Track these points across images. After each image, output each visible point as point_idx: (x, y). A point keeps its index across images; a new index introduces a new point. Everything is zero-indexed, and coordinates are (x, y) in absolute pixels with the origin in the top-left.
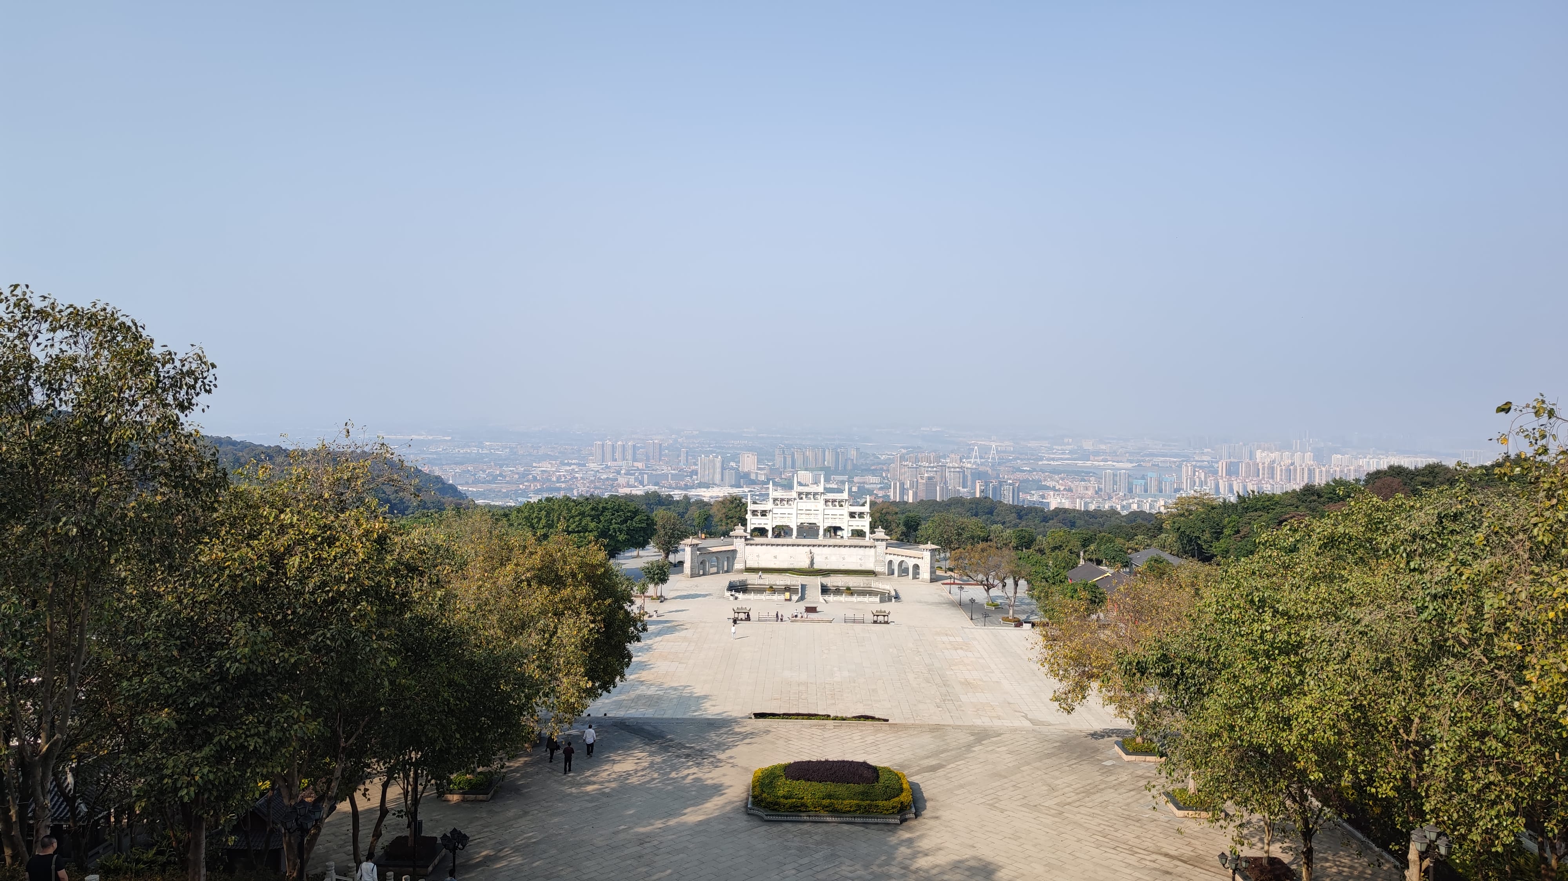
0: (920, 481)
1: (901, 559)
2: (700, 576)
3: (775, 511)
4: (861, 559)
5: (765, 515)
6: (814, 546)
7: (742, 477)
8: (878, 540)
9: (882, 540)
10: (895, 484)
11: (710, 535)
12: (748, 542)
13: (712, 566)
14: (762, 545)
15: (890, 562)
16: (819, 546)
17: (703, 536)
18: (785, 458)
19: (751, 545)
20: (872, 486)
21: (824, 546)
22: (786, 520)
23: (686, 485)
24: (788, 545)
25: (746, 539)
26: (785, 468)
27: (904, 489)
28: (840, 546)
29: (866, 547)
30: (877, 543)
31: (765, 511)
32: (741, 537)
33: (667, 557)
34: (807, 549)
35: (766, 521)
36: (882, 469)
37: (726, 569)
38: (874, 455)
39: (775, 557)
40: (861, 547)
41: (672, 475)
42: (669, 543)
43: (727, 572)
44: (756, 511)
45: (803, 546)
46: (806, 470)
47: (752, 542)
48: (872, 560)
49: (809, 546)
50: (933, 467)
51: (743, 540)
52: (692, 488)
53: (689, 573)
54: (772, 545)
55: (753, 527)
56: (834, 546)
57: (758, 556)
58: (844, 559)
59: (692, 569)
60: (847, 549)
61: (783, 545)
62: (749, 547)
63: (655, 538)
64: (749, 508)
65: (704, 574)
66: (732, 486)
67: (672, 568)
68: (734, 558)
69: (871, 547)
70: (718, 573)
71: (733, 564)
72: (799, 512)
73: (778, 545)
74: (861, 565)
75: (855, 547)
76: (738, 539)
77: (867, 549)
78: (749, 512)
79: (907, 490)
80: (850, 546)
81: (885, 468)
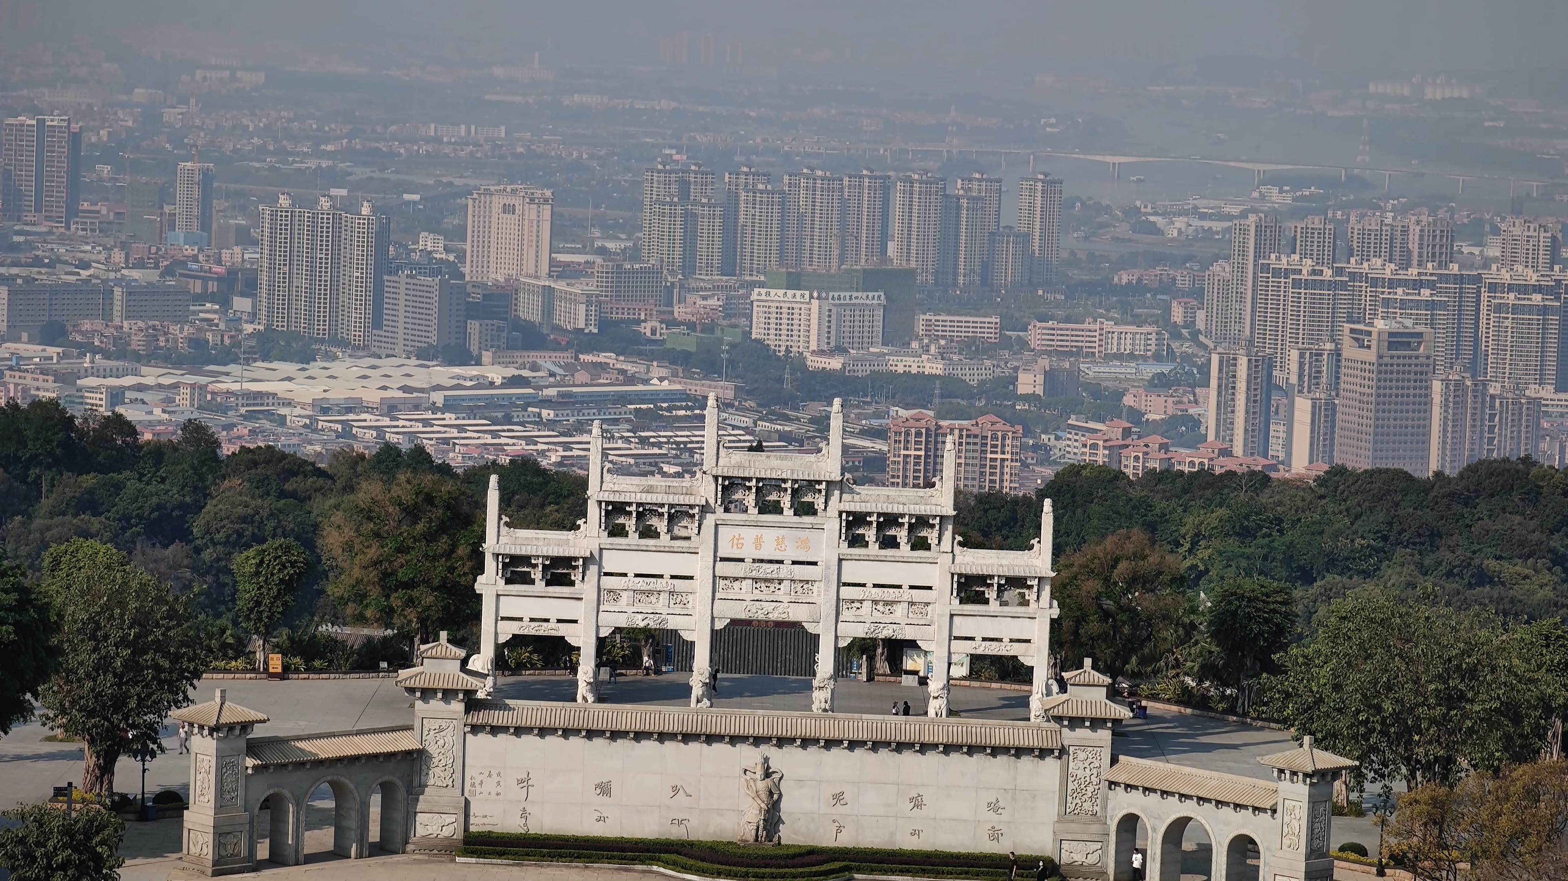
0: (1350, 350)
1: (1175, 809)
2: (257, 866)
3: (611, 561)
4: (994, 807)
5: (565, 581)
6: (782, 742)
7: (474, 311)
8: (1075, 722)
9: (1097, 723)
10: (1228, 364)
11: (308, 659)
12: (480, 717)
13: (317, 820)
14: (543, 732)
15: (1130, 823)
16: (806, 742)
17: (276, 663)
18: (690, 218)
19: (495, 730)
20: (1116, 369)
21: (830, 744)
22: (661, 604)
23: (197, 343)
24: (663, 737)
25: (472, 703)
26: (689, 268)
27: (1270, 386)
28: (900, 747)
29: (1020, 752)
30: (1069, 736)
31: (568, 562)
32: (448, 694)
33: (106, 769)
34: (750, 755)
35: (567, 609)
36: (1169, 288)
37: (374, 834)
38: (1132, 212)
39: (604, 789)
40: (996, 751)
41: (132, 291)
42: (119, 703)
43: (382, 849)
44: (525, 560)
45: (734, 740)
46: (794, 282)
47: (497, 717)
48: (1049, 809)
49: (758, 741)
50: (1418, 285)
51: (457, 707)
52: (227, 356)
53: (208, 853)
54: (591, 734)
55: (508, 631)
56: (876, 746)
57: (524, 782)
58: (917, 802)
59: (221, 834)
60: (933, 758)
61: (639, 736)
62: (483, 739)
63: (55, 682)
64: (490, 545)
65: (276, 860)
66: (425, 354)
67: (133, 827)
68: (415, 789)
69: (1043, 753)
70: (339, 853)
71: (410, 816)
72: (724, 569)
73: (616, 735)
74: (995, 835)
75: (972, 750)
76: (436, 705)
77: (1026, 761)
78: (490, 564)
79: (1287, 393)
80: (948, 749)
81: (1183, 280)
